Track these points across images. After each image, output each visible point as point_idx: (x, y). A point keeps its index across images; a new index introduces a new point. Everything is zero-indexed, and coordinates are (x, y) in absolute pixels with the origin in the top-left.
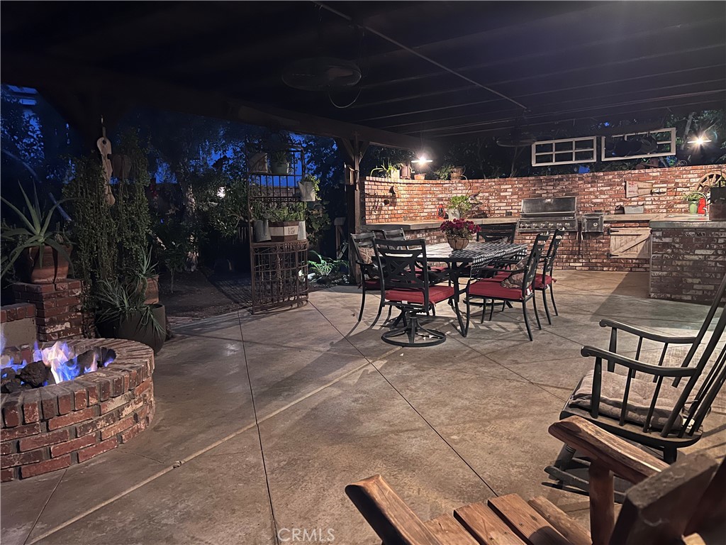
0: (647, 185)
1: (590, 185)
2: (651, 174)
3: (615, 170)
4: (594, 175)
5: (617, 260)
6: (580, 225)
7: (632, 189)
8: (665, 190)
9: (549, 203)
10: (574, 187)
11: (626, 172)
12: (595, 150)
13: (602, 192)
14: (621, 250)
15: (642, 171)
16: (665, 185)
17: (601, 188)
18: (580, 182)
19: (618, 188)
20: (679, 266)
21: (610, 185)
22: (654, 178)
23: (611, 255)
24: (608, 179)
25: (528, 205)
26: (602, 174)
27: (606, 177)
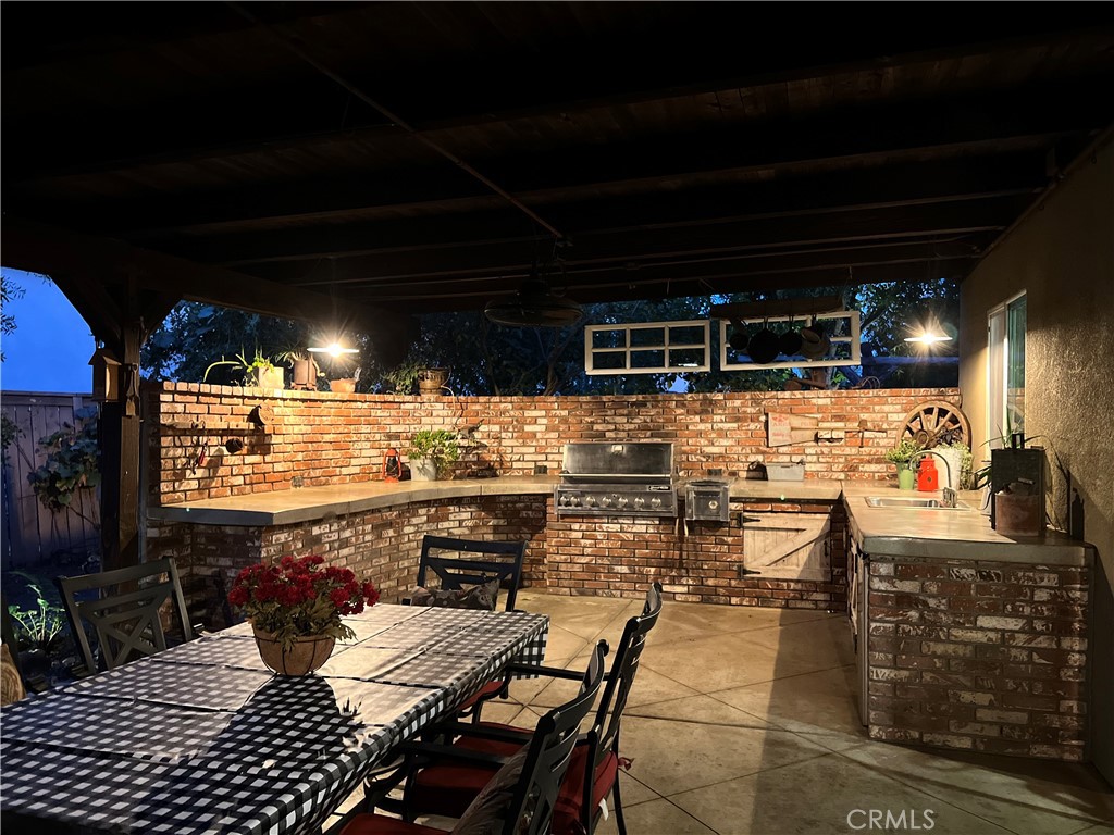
0: (807, 423)
1: (697, 418)
2: (814, 401)
3: (747, 389)
4: (705, 399)
5: (758, 584)
6: (682, 503)
7: (780, 429)
8: (842, 434)
9: (618, 455)
10: (668, 421)
11: (768, 395)
12: (707, 346)
13: (722, 434)
14: (766, 560)
15: (798, 394)
16: (841, 425)
17: (720, 425)
18: (679, 411)
19: (752, 426)
20: (939, 657)
21: (737, 420)
22: (820, 409)
23: (746, 572)
24: (734, 408)
25: (577, 455)
26: (720, 397)
27: (729, 404)
